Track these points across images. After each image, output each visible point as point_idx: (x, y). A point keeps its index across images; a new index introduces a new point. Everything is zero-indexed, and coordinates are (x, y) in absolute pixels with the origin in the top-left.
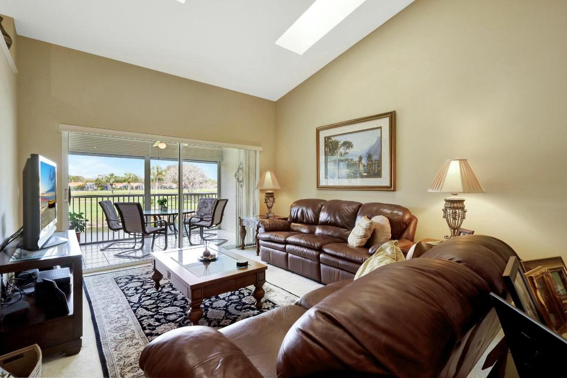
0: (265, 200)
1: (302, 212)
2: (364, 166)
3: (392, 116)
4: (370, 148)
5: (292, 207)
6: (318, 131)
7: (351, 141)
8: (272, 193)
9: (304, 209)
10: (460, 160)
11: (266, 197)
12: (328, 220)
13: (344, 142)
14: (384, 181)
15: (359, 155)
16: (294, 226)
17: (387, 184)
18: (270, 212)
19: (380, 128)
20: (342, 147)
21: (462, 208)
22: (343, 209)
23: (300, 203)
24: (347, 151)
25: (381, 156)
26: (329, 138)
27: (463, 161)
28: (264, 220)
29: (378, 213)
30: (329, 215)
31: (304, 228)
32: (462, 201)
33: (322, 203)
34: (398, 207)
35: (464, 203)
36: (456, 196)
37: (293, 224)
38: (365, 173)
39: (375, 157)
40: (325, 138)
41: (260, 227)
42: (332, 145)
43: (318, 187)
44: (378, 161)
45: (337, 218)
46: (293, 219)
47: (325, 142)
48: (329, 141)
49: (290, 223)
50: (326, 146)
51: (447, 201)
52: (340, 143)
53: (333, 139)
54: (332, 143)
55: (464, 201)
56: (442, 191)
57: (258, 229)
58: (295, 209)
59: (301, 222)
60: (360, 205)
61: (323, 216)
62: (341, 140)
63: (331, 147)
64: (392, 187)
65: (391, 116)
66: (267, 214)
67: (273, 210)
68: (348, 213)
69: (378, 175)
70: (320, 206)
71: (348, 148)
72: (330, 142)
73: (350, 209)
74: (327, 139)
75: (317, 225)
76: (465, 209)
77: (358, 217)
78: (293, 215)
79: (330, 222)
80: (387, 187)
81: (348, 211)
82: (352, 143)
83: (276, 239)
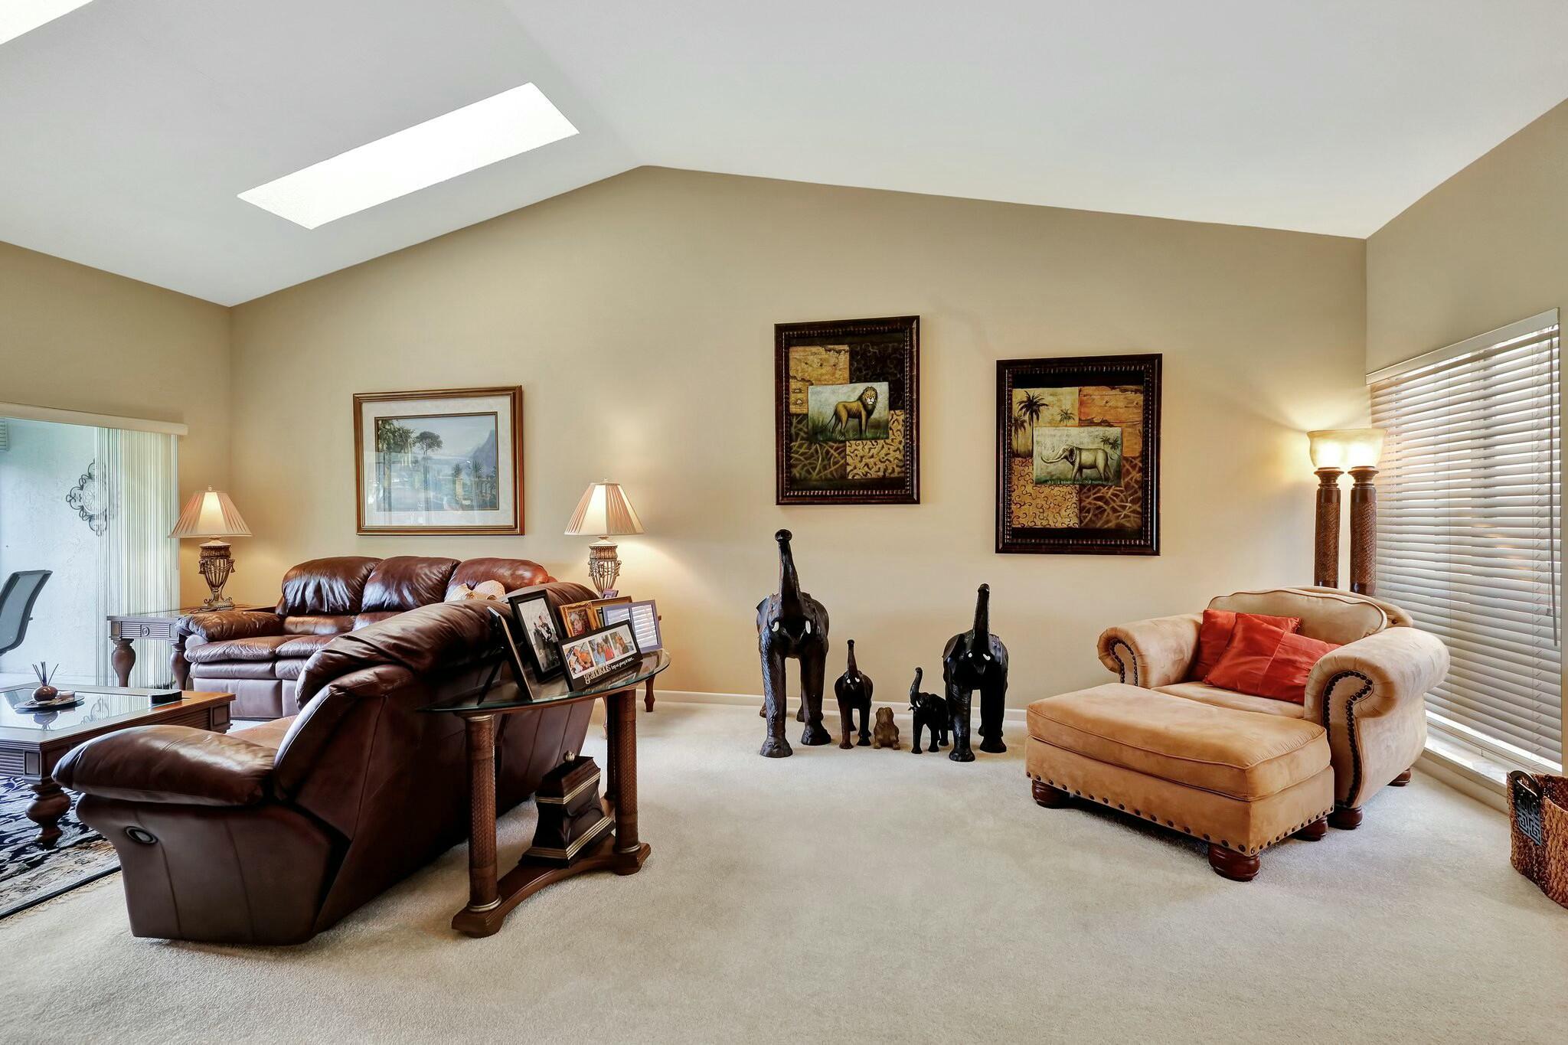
0: (203, 565)
1: (318, 589)
2: (464, 485)
3: (517, 396)
4: (476, 452)
5: (287, 579)
6: (358, 403)
7: (436, 433)
8: (226, 548)
9: (324, 581)
10: (607, 485)
11: (203, 557)
12: (383, 600)
13: (421, 435)
14: (504, 516)
15: (454, 463)
16: (296, 624)
17: (510, 522)
18: (216, 598)
19: (495, 414)
20: (418, 445)
21: (614, 559)
22: (418, 575)
23: (309, 568)
24: (430, 452)
25: (496, 468)
26: (386, 420)
27: (612, 486)
28: (201, 615)
29: (488, 577)
30: (387, 587)
31: (324, 625)
32: (612, 549)
33: (371, 565)
34: (526, 564)
35: (617, 550)
36: (604, 540)
37: (291, 619)
38: (465, 499)
39: (485, 470)
40: (377, 420)
41: (191, 633)
42: (394, 436)
43: (360, 529)
44: (492, 477)
45: (406, 593)
46: (293, 606)
47: (377, 428)
48: (387, 427)
49: (283, 618)
50: (378, 437)
51: (593, 548)
52: (413, 436)
53: (396, 424)
54: (393, 433)
55: (615, 547)
56: (581, 533)
57: (183, 639)
58: (297, 584)
59: (316, 612)
60: (456, 565)
61: (373, 594)
62: (416, 428)
63: (390, 438)
64: (518, 528)
65: (514, 394)
66: (209, 602)
67: (226, 591)
68: (430, 583)
69: (493, 505)
70: (364, 571)
71: (430, 446)
72: (389, 430)
73: (435, 574)
74: (381, 423)
75: (356, 614)
76: (618, 559)
77: (449, 588)
78: (290, 598)
79: (389, 605)
80: (509, 528)
81: (430, 579)
82: (439, 436)
83: (245, 653)
